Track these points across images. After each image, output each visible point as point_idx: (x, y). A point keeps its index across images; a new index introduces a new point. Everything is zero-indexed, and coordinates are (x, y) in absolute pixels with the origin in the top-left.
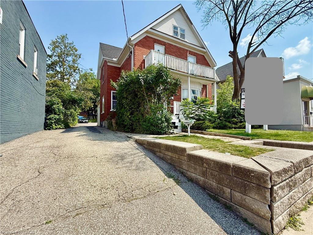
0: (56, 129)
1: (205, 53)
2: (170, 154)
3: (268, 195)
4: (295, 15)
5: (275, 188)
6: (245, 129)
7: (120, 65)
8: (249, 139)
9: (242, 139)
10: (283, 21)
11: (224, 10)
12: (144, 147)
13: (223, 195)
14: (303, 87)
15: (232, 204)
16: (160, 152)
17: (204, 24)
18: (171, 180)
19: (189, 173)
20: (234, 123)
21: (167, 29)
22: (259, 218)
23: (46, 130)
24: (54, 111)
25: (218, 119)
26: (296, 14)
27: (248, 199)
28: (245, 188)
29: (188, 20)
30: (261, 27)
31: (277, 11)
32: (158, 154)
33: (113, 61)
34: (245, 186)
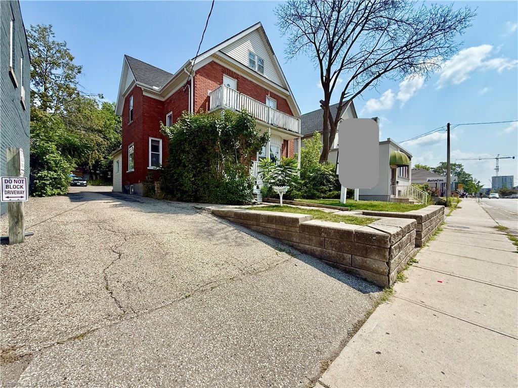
0: (53, 195)
1: (287, 96)
2: (274, 226)
3: (387, 253)
4: (392, 69)
5: (392, 247)
6: (340, 198)
7: (164, 97)
8: (347, 210)
9: (339, 210)
10: (380, 72)
11: (315, 43)
12: (229, 220)
13: (342, 261)
14: (393, 152)
15: (352, 268)
16: (257, 225)
17: (289, 56)
18: (284, 253)
19: (301, 245)
20: (322, 192)
21: (241, 55)
22: (378, 275)
23: (33, 196)
24: (47, 165)
25: (304, 186)
26: (393, 67)
27: (368, 260)
28: (367, 251)
29: (269, 47)
30: (357, 76)
31: (376, 60)
32: (254, 227)
33: (152, 89)
34: (366, 249)
